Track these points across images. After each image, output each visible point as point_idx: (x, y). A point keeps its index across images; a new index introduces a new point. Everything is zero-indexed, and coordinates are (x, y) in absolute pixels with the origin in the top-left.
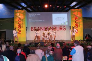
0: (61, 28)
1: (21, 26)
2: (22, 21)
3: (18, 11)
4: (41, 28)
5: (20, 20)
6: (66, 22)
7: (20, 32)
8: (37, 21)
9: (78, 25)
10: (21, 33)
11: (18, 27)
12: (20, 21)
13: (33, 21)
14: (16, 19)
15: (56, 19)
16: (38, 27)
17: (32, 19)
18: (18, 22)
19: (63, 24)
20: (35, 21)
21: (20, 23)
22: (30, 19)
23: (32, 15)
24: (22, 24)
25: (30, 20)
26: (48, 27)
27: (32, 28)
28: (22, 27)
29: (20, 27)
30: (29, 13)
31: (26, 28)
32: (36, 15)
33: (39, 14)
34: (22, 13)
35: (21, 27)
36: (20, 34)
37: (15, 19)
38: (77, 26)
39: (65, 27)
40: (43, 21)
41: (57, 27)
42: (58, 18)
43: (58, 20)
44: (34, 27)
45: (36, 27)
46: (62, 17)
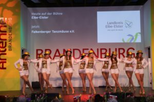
1: (8, 44)
2: (10, 31)
4: (64, 51)
5: (3, 29)
7: (3, 63)
8: (55, 32)
13: (42, 32)
16: (58, 50)
17: (38, 27)
20: (47, 32)
21: (3, 37)
22: (33, 27)
23: (38, 16)
24: (10, 40)
25: (34, 29)
26: (84, 50)
27: (40, 52)
28: (10, 50)
29: (3, 47)
30: (30, 9)
31: (23, 51)
32: (48, 14)
33: (58, 12)
35: (7, 48)
39: (134, 49)
40: (70, 32)
41: (110, 49)
42: (113, 25)
43: (113, 28)
44: (46, 50)
45: (50, 50)
46: (126, 21)
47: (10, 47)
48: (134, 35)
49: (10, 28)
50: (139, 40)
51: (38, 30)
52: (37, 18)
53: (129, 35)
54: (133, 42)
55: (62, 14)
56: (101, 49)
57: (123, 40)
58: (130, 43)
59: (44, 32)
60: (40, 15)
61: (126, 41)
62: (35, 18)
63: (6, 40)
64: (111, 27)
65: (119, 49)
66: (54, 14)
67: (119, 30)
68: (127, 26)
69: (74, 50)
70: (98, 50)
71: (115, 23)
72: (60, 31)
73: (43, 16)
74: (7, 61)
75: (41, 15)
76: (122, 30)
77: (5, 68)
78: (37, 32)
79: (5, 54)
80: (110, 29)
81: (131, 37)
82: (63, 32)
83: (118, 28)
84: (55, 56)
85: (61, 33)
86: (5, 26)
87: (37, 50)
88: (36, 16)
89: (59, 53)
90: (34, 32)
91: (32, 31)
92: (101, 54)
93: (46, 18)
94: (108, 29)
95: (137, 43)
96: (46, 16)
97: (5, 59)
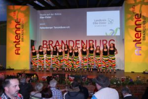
0: (105, 42)
1: (21, 37)
2: (23, 28)
3: (14, 7)
4: (62, 42)
5: (18, 26)
6: (117, 30)
7: (18, 50)
8: (56, 28)
9: (142, 35)
10: (19, 52)
11: (15, 40)
12: (18, 29)
13: (47, 28)
14: (11, 23)
15: (95, 23)
16: (57, 41)
17: (44, 24)
18: (14, 30)
20: (50, 28)
21: (18, 32)
22: (41, 24)
23: (44, 16)
24: (23, 34)
25: (42, 26)
26: (76, 41)
27: (45, 43)
28: (23, 41)
29: (18, 39)
30: (39, 11)
32: (52, 14)
33: (58, 13)
34: (21, 12)
35: (20, 40)
36: (18, 54)
37: (8, 24)
38: (138, 38)
39: (114, 41)
40: (67, 27)
41: (96, 41)
42: (98, 22)
43: (99, 24)
44: (49, 41)
45: (52, 41)
47: (22, 39)
48: (115, 30)
49: (23, 26)
50: (118, 33)
51: (44, 26)
52: (44, 18)
53: (111, 30)
54: (113, 35)
55: (61, 14)
56: (89, 41)
57: (106, 34)
58: (111, 36)
60: (46, 15)
61: (108, 34)
62: (42, 18)
63: (19, 34)
64: (97, 23)
65: (103, 41)
66: (55, 14)
68: (109, 22)
69: (69, 41)
70: (87, 41)
71: (100, 20)
72: (59, 27)
73: (48, 16)
76: (105, 26)
77: (19, 54)
78: (43, 28)
79: (19, 44)
80: (97, 25)
81: (112, 32)
82: (61, 27)
83: (102, 25)
84: (56, 45)
85: (60, 29)
86: (20, 24)
87: (43, 41)
88: (43, 16)
89: (59, 44)
91: (40, 28)
92: (89, 44)
93: (50, 17)
94: (95, 25)
95: (117, 36)
96: (50, 16)
97: (19, 48)
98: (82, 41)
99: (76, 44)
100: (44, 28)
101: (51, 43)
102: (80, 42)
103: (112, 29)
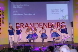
0: (59, 24)
2: (3, 14)
4: (30, 24)
6: (66, 16)
8: (25, 14)
16: (27, 24)
17: (17, 12)
19: (61, 18)
22: (14, 12)
24: (3, 19)
26: (40, 23)
28: (3, 24)
32: (22, 5)
33: (27, 4)
35: (1, 23)
39: (64, 23)
40: (33, 14)
42: (54, 11)
44: (21, 24)
45: (23, 24)
46: (61, 9)
47: (3, 22)
48: (65, 16)
49: (3, 13)
50: (67, 18)
51: (17, 13)
52: (16, 7)
54: (64, 19)
55: (29, 5)
56: (49, 23)
57: (59, 18)
59: (20, 14)
61: (61, 19)
62: (15, 7)
63: (1, 18)
64: (53, 12)
65: (57, 23)
66: (25, 5)
67: (57, 13)
68: (61, 11)
69: (35, 23)
70: (47, 23)
71: (55, 10)
73: (19, 6)
74: (1, 29)
75: (18, 6)
76: (59, 13)
77: (1, 33)
79: (1, 26)
82: (29, 14)
84: (26, 26)
87: (16, 24)
88: (16, 6)
90: (15, 15)
91: (14, 14)
92: (49, 25)
94: (52, 13)
95: (66, 20)
96: (21, 6)
98: (44, 24)
99: (40, 25)
100: (17, 14)
101: (22, 25)
102: (42, 24)
103: (63, 15)
